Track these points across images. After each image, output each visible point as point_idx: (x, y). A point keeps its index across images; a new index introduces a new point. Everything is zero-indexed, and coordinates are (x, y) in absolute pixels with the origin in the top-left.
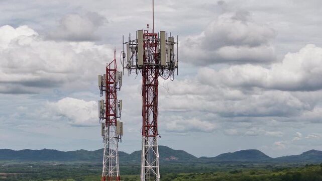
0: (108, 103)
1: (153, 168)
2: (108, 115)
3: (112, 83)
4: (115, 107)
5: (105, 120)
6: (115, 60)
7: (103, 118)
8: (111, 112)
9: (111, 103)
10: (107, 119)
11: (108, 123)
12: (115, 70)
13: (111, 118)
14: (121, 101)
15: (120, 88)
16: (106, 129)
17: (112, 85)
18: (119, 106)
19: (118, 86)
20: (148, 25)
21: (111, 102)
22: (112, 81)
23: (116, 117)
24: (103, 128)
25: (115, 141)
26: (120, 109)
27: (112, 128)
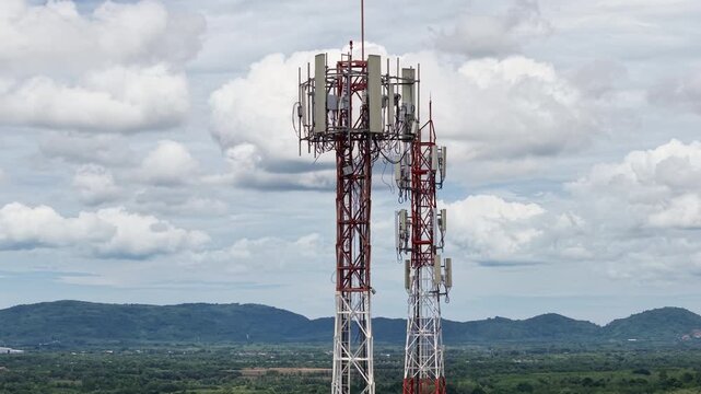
0: (416, 216)
2: (417, 242)
3: (425, 172)
4: (431, 221)
5: (410, 253)
6: (431, 121)
7: (407, 250)
8: (425, 237)
9: (423, 216)
10: (416, 250)
11: (418, 261)
12: (431, 144)
13: (424, 248)
14: (444, 212)
15: (441, 183)
16: (413, 273)
17: (424, 177)
18: (440, 222)
19: (438, 179)
21: (424, 212)
22: (424, 168)
23: (433, 249)
24: (408, 271)
25: (434, 300)
26: (441, 230)
27: (426, 272)
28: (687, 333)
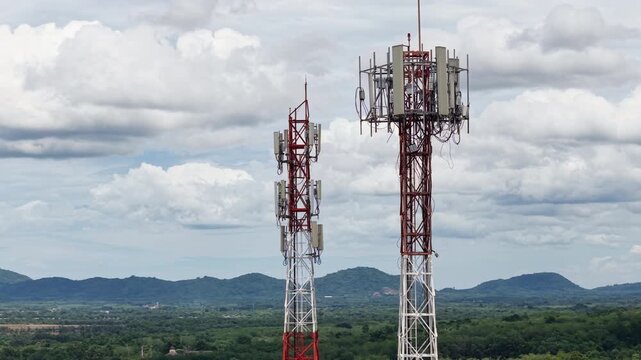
0: (292, 186)
1: (424, 317)
2: (293, 210)
3: (301, 147)
4: (308, 194)
5: (288, 220)
6: (306, 101)
7: (284, 217)
8: (300, 205)
9: (299, 188)
10: (292, 217)
11: (295, 226)
12: (306, 122)
13: (300, 215)
14: (319, 183)
15: (316, 157)
16: (289, 238)
17: (300, 151)
18: (316, 192)
19: (313, 153)
20: (409, 35)
21: (300, 183)
22: (300, 142)
23: (309, 215)
24: (284, 236)
25: (308, 262)
26: (316, 199)
27: (302, 237)
28: (378, 290)
